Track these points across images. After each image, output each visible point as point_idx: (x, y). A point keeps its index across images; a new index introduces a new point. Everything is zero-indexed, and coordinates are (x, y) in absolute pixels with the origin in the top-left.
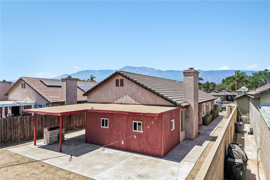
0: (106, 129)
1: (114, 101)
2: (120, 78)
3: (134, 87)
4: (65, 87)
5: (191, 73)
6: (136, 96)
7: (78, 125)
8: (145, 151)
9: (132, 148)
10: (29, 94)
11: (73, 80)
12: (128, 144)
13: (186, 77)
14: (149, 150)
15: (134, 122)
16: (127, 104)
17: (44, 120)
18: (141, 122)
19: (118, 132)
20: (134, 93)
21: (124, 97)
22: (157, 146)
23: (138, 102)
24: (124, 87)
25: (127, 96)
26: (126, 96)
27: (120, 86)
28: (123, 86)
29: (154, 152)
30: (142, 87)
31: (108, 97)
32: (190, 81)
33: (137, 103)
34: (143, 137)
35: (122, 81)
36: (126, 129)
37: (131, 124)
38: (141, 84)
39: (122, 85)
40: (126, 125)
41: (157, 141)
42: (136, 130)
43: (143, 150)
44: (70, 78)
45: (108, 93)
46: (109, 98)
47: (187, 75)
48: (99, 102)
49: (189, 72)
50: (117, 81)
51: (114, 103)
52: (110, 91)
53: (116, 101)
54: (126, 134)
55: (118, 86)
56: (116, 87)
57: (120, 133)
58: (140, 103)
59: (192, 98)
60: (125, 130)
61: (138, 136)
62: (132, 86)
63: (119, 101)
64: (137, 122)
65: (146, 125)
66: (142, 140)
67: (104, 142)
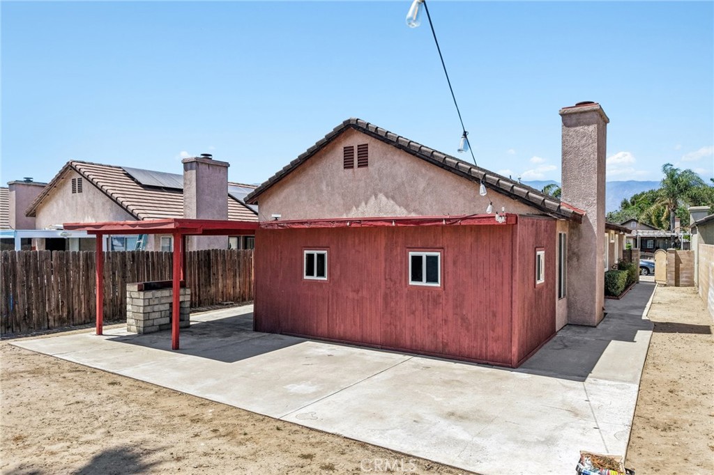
0: (321, 284)
1: (341, 214)
2: (356, 140)
3: (403, 166)
4: (194, 184)
5: (587, 116)
6: (409, 195)
7: (232, 292)
8: (453, 348)
9: (407, 340)
10: (91, 209)
11: (215, 167)
12: (393, 327)
13: (572, 129)
14: (466, 344)
15: (411, 254)
17: (129, 268)
18: (438, 254)
19: (357, 291)
20: (403, 184)
21: (372, 200)
22: (493, 331)
23: (415, 210)
24: (370, 167)
25: (382, 197)
26: (376, 197)
27: (359, 166)
28: (367, 165)
29: (484, 351)
30: (427, 161)
31: (320, 203)
32: (583, 142)
33: (412, 215)
34: (444, 302)
35: (363, 149)
36: (386, 280)
37: (401, 262)
38: (425, 154)
39: (364, 163)
40: (385, 268)
41: (494, 315)
42: (421, 280)
43: (445, 345)
44: (208, 160)
45: (321, 191)
46: (324, 206)
47: (574, 121)
49: (581, 113)
50: (348, 152)
52: (327, 185)
53: (345, 214)
54: (386, 297)
55: (353, 167)
56: (345, 170)
57: (365, 293)
59: (590, 195)
60: (383, 282)
61: (428, 300)
62: (395, 163)
63: (353, 213)
64: (424, 254)
65: (455, 263)
66: (439, 313)
67: (315, 325)
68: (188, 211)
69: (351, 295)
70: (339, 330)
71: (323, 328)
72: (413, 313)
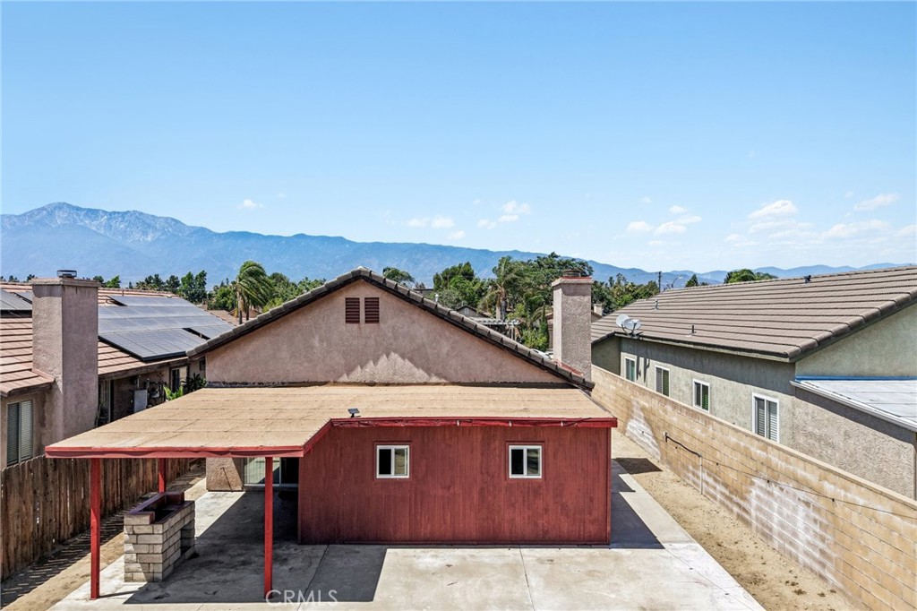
0: (402, 482)
1: (341, 375)
2: (363, 293)
3: (423, 327)
8: (553, 534)
9: (506, 531)
11: (83, 289)
12: (491, 522)
14: (566, 527)
16: (393, 384)
19: (448, 488)
20: (424, 345)
21: (383, 360)
22: (590, 514)
23: (438, 375)
24: (382, 325)
25: (394, 356)
26: (387, 356)
27: (366, 322)
28: (378, 321)
29: (582, 533)
30: (456, 326)
31: (310, 362)
33: (434, 379)
34: (544, 492)
35: (372, 305)
36: (482, 473)
37: (500, 456)
38: (455, 319)
39: (373, 317)
40: (482, 462)
41: (591, 500)
42: (522, 473)
43: (546, 532)
45: (312, 347)
46: (316, 366)
47: (572, 291)
48: (264, 380)
49: (578, 284)
50: (352, 305)
51: (335, 383)
52: (321, 341)
53: (345, 375)
54: (482, 489)
55: (358, 322)
56: (348, 325)
57: (457, 489)
58: (443, 381)
59: (585, 358)
60: (479, 477)
61: (528, 493)
62: (414, 322)
63: (358, 374)
64: (525, 448)
65: (555, 455)
66: (540, 504)
67: (391, 529)
68: (43, 359)
69: (440, 492)
70: (425, 531)
71: (404, 531)
72: (513, 505)
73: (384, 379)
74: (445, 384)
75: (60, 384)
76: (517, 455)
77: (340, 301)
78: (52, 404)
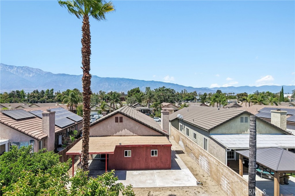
0: (129, 158)
1: (114, 134)
2: (119, 116)
3: (132, 123)
4: (48, 121)
5: (167, 113)
6: (134, 130)
8: (160, 167)
9: (150, 167)
11: (53, 114)
12: (147, 165)
14: (162, 166)
15: (152, 150)
16: (126, 136)
18: (157, 150)
20: (132, 127)
22: (167, 163)
23: (136, 134)
24: (123, 123)
25: (126, 129)
26: (124, 129)
29: (165, 167)
34: (158, 159)
35: (121, 118)
36: (146, 156)
37: (149, 152)
38: (139, 122)
39: (121, 121)
40: (146, 153)
41: (167, 160)
42: (154, 155)
43: (158, 167)
45: (108, 128)
46: (108, 132)
47: (165, 114)
48: (97, 135)
50: (117, 118)
51: (113, 136)
52: (110, 126)
54: (146, 159)
55: (118, 122)
56: (116, 123)
57: (141, 159)
61: (155, 159)
62: (130, 122)
63: (118, 134)
65: (160, 152)
66: (157, 161)
67: (127, 167)
68: (45, 131)
69: (137, 160)
70: (134, 167)
71: (130, 167)
72: (152, 162)
73: (124, 135)
74: (137, 136)
75: (49, 136)
76: (153, 152)
77: (114, 117)
78: (47, 141)
